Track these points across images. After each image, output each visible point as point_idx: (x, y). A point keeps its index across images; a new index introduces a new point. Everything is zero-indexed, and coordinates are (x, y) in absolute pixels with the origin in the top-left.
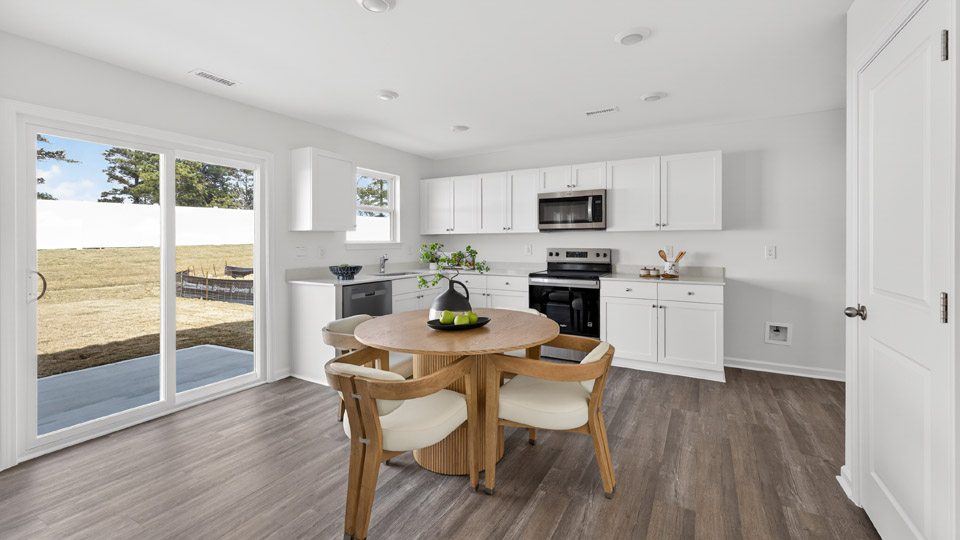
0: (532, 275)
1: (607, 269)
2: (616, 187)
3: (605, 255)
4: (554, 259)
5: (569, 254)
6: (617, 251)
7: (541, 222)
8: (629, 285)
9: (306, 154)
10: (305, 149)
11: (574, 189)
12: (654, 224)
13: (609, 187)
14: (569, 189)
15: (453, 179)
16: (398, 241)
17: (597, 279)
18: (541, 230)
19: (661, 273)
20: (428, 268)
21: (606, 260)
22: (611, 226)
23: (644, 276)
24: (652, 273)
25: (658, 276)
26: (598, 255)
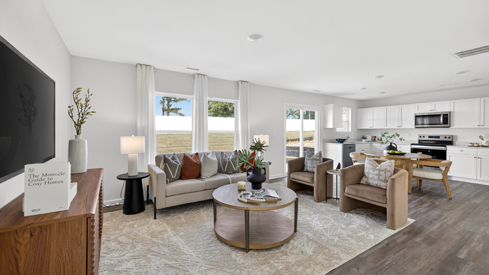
0: (412, 144)
1: (450, 143)
2: (456, 110)
3: (449, 138)
4: (422, 139)
5: (429, 137)
6: (456, 136)
7: (416, 124)
8: (462, 149)
9: (331, 105)
10: (329, 105)
11: (433, 112)
12: (476, 125)
13: (452, 110)
14: (431, 112)
15: (372, 108)
16: (350, 131)
17: (445, 146)
18: (416, 128)
19: (480, 145)
20: (362, 141)
21: (450, 140)
22: (453, 126)
23: (470, 146)
24: (475, 145)
25: (479, 146)
26: (446, 137)
